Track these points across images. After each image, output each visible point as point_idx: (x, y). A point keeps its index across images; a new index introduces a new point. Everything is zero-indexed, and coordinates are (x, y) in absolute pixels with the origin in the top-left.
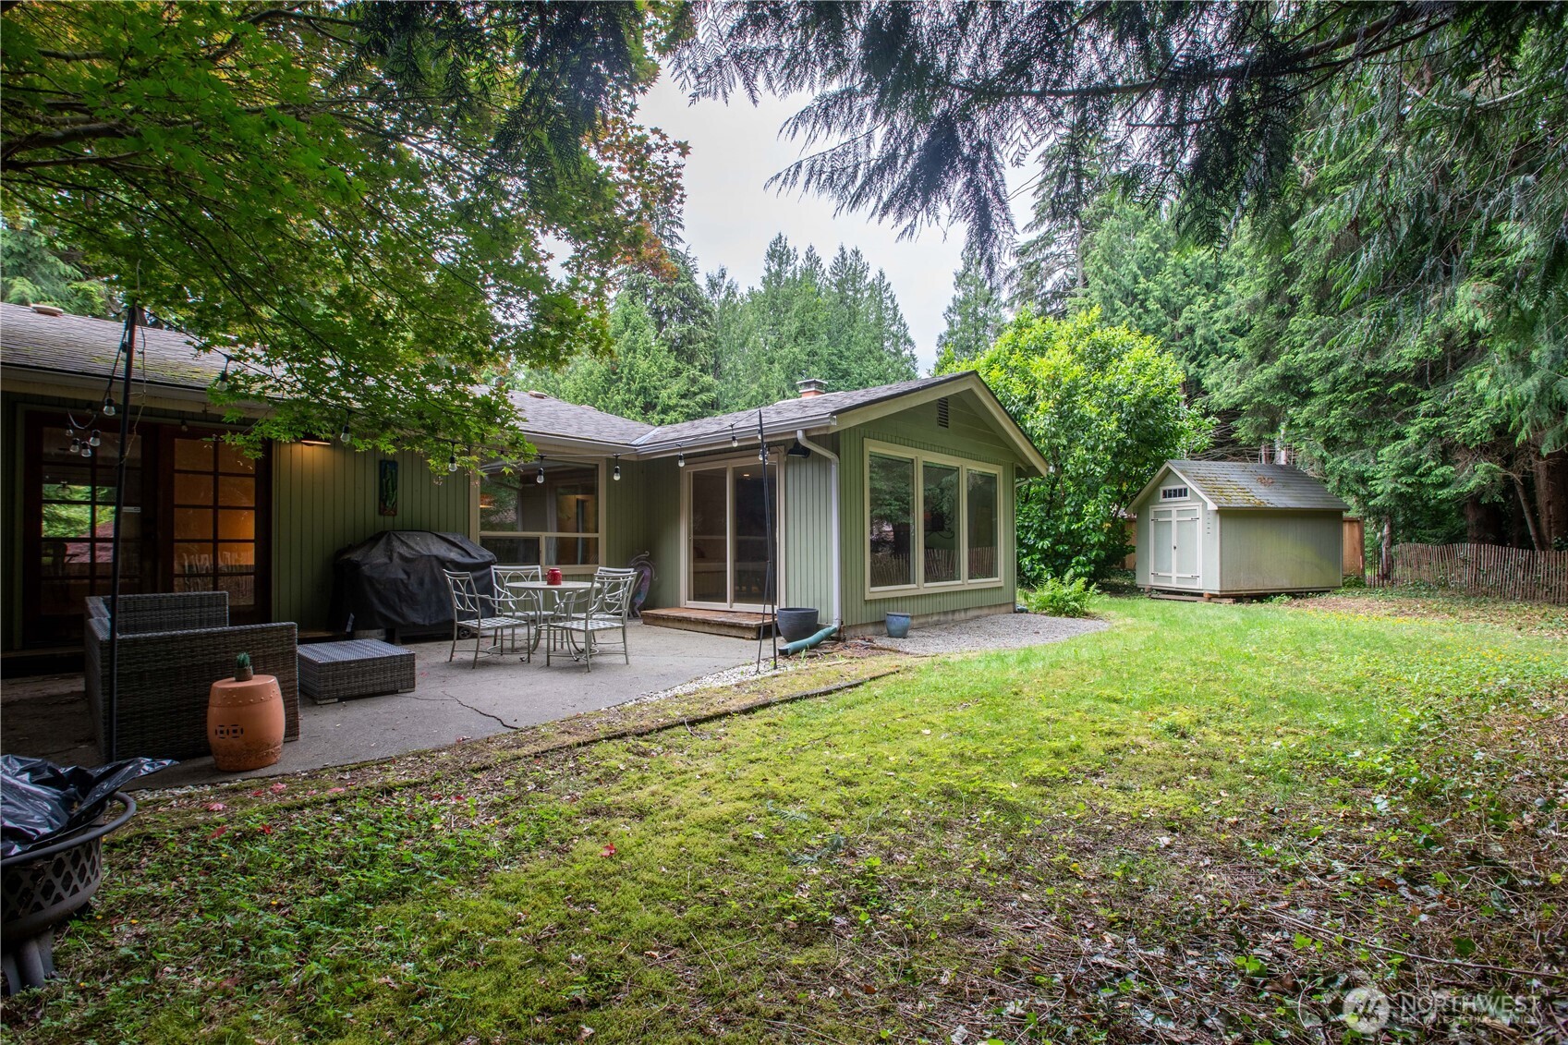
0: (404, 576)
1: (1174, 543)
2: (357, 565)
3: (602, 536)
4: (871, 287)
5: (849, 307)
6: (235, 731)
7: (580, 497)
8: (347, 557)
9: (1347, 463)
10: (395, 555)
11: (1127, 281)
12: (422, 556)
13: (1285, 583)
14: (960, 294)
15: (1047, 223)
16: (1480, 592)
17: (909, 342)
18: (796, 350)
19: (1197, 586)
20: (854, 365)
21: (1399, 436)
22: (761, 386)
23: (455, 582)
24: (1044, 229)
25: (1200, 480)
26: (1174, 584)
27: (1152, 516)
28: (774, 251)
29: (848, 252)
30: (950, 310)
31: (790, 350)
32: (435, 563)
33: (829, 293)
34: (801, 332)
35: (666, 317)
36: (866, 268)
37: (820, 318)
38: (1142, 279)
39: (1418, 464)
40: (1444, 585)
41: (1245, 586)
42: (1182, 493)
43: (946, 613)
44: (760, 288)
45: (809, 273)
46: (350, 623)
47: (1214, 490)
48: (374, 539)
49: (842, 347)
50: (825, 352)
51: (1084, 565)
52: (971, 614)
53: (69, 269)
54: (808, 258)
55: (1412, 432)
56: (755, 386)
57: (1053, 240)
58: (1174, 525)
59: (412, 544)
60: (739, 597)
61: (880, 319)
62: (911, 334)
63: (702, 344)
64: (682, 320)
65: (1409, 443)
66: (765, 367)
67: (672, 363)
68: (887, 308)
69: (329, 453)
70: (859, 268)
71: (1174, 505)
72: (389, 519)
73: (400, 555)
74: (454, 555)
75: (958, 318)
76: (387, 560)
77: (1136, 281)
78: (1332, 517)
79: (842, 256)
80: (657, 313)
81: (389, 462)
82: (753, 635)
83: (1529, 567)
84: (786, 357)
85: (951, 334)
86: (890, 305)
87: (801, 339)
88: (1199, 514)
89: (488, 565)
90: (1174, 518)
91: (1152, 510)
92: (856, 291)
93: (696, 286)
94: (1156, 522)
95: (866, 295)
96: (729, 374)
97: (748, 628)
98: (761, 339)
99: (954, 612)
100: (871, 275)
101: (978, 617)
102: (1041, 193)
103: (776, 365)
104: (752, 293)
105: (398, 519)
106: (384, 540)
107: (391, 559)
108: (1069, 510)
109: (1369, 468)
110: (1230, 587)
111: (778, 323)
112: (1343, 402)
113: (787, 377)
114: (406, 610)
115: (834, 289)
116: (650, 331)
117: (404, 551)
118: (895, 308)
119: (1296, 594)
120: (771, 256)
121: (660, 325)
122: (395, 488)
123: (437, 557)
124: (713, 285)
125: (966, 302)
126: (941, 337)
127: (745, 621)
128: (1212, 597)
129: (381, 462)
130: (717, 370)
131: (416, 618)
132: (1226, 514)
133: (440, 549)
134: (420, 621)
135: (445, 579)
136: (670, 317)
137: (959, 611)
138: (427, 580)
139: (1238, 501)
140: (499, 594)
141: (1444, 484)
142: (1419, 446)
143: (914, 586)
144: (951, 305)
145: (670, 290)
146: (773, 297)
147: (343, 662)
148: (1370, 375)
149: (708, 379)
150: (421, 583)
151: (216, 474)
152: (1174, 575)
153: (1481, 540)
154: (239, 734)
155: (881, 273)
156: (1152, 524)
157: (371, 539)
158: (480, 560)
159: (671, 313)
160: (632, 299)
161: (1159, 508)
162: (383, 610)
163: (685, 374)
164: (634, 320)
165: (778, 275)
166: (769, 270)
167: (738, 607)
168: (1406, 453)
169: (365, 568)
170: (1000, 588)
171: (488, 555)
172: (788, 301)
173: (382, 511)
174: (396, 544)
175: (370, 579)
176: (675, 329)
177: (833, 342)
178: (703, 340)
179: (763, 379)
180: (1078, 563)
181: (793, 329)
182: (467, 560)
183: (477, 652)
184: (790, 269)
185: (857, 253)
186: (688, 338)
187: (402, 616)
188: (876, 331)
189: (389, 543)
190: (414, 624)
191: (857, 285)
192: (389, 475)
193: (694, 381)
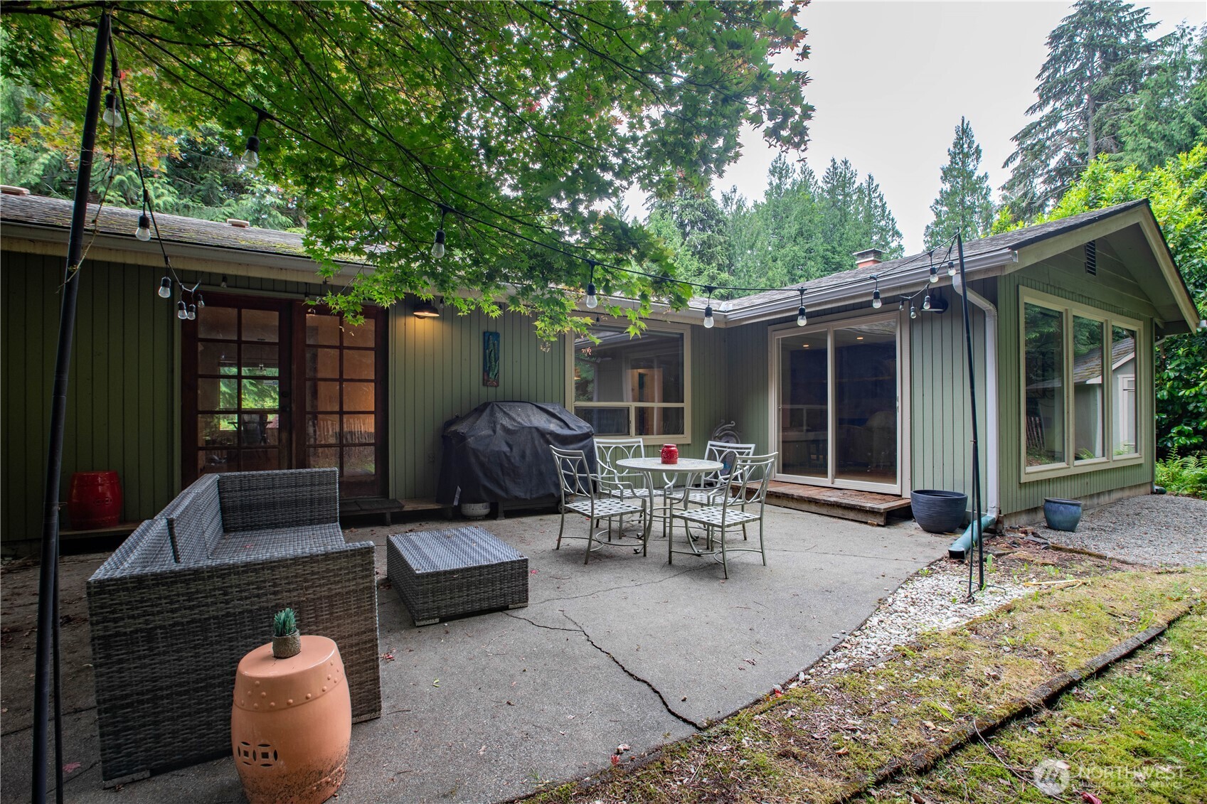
0: (506, 449)
2: (462, 438)
3: (687, 405)
4: (860, 190)
5: (840, 209)
6: (265, 755)
7: (641, 371)
8: (453, 428)
10: (498, 427)
12: (524, 428)
14: (947, 187)
15: (1052, 103)
17: (897, 234)
18: (796, 248)
20: (846, 258)
22: (768, 279)
23: (564, 461)
24: (1047, 110)
28: (775, 168)
29: (838, 162)
30: (937, 202)
31: (791, 249)
32: (536, 435)
33: (822, 199)
34: (800, 233)
35: (688, 228)
36: (854, 175)
37: (817, 219)
43: (1092, 496)
44: (762, 199)
45: (804, 185)
46: (457, 496)
48: (479, 410)
49: (835, 244)
50: (821, 249)
51: (1188, 436)
52: (1115, 496)
53: (284, 218)
54: (803, 172)
56: (764, 280)
57: (1061, 118)
59: (514, 415)
60: (842, 471)
61: (869, 217)
62: (898, 227)
63: (719, 247)
64: (703, 230)
66: (770, 263)
67: (695, 264)
68: (876, 207)
69: (438, 325)
70: (848, 175)
72: (492, 390)
73: (503, 426)
74: (554, 426)
75: (945, 209)
76: (490, 432)
79: (833, 166)
80: (682, 225)
81: (491, 333)
82: (881, 521)
84: (786, 256)
85: (936, 224)
86: (879, 204)
87: (800, 239)
89: (587, 436)
92: (846, 195)
93: (713, 200)
95: (855, 197)
96: (741, 271)
97: (873, 512)
98: (768, 243)
99: (1099, 494)
100: (860, 180)
101: (1120, 500)
102: (1046, 74)
103: (779, 262)
104: (756, 205)
105: (500, 388)
106: (488, 411)
107: (494, 432)
108: (1172, 375)
111: (780, 227)
113: (788, 272)
114: (509, 484)
115: (825, 194)
116: (678, 240)
117: (506, 422)
118: (883, 205)
120: (772, 172)
121: (685, 235)
122: (497, 359)
123: (537, 429)
124: (726, 199)
125: (953, 193)
126: (928, 227)
127: (869, 504)
129: (484, 333)
130: (730, 268)
131: (518, 492)
133: (540, 421)
134: (521, 494)
135: (552, 456)
136: (693, 228)
137: (1103, 493)
138: (528, 452)
140: (603, 469)
143: (1063, 465)
144: (938, 197)
145: (692, 206)
146: (775, 206)
147: (445, 572)
149: (725, 276)
150: (523, 456)
151: (341, 348)
154: (271, 759)
155: (870, 177)
157: (476, 410)
158: (578, 432)
159: (693, 223)
160: (662, 215)
162: (488, 484)
163: (706, 273)
164: (664, 232)
165: (778, 187)
166: (771, 184)
167: (841, 482)
169: (470, 440)
170: (1140, 465)
171: (584, 427)
172: (787, 209)
173: (485, 383)
174: (499, 415)
175: (475, 452)
176: (696, 237)
177: (827, 240)
178: (721, 243)
179: (770, 274)
180: (1180, 433)
181: (793, 231)
182: (566, 432)
183: (590, 539)
184: (789, 181)
185: (846, 163)
186: (707, 244)
187: (506, 490)
188: (866, 227)
189: (492, 414)
190: (517, 498)
191: (847, 190)
192: (491, 345)
193: (713, 278)
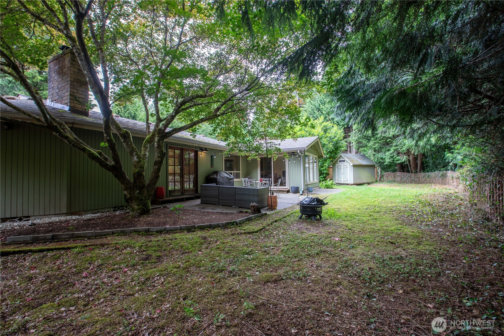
1: (342, 173)
3: (240, 172)
9: (380, 155)
11: (317, 105)
13: (365, 181)
16: (402, 182)
19: (348, 182)
21: (389, 150)
25: (348, 158)
26: (342, 182)
27: (336, 166)
38: (321, 105)
39: (393, 156)
40: (394, 181)
41: (358, 182)
42: (344, 161)
47: (352, 161)
55: (392, 150)
58: (342, 168)
65: (392, 152)
71: (342, 164)
72: (212, 169)
77: (320, 106)
78: (373, 166)
83: (410, 177)
88: (348, 166)
90: (342, 167)
91: (337, 165)
94: (337, 167)
105: (214, 168)
109: (384, 157)
110: (355, 182)
112: (378, 142)
119: (369, 184)
122: (213, 162)
127: (284, 190)
128: (351, 185)
129: (211, 156)
132: (354, 166)
139: (356, 163)
141: (398, 160)
142: (393, 152)
143: (309, 182)
148: (384, 137)
152: (342, 180)
153: (400, 171)
156: (336, 168)
161: (338, 164)
168: (391, 154)
173: (211, 167)
